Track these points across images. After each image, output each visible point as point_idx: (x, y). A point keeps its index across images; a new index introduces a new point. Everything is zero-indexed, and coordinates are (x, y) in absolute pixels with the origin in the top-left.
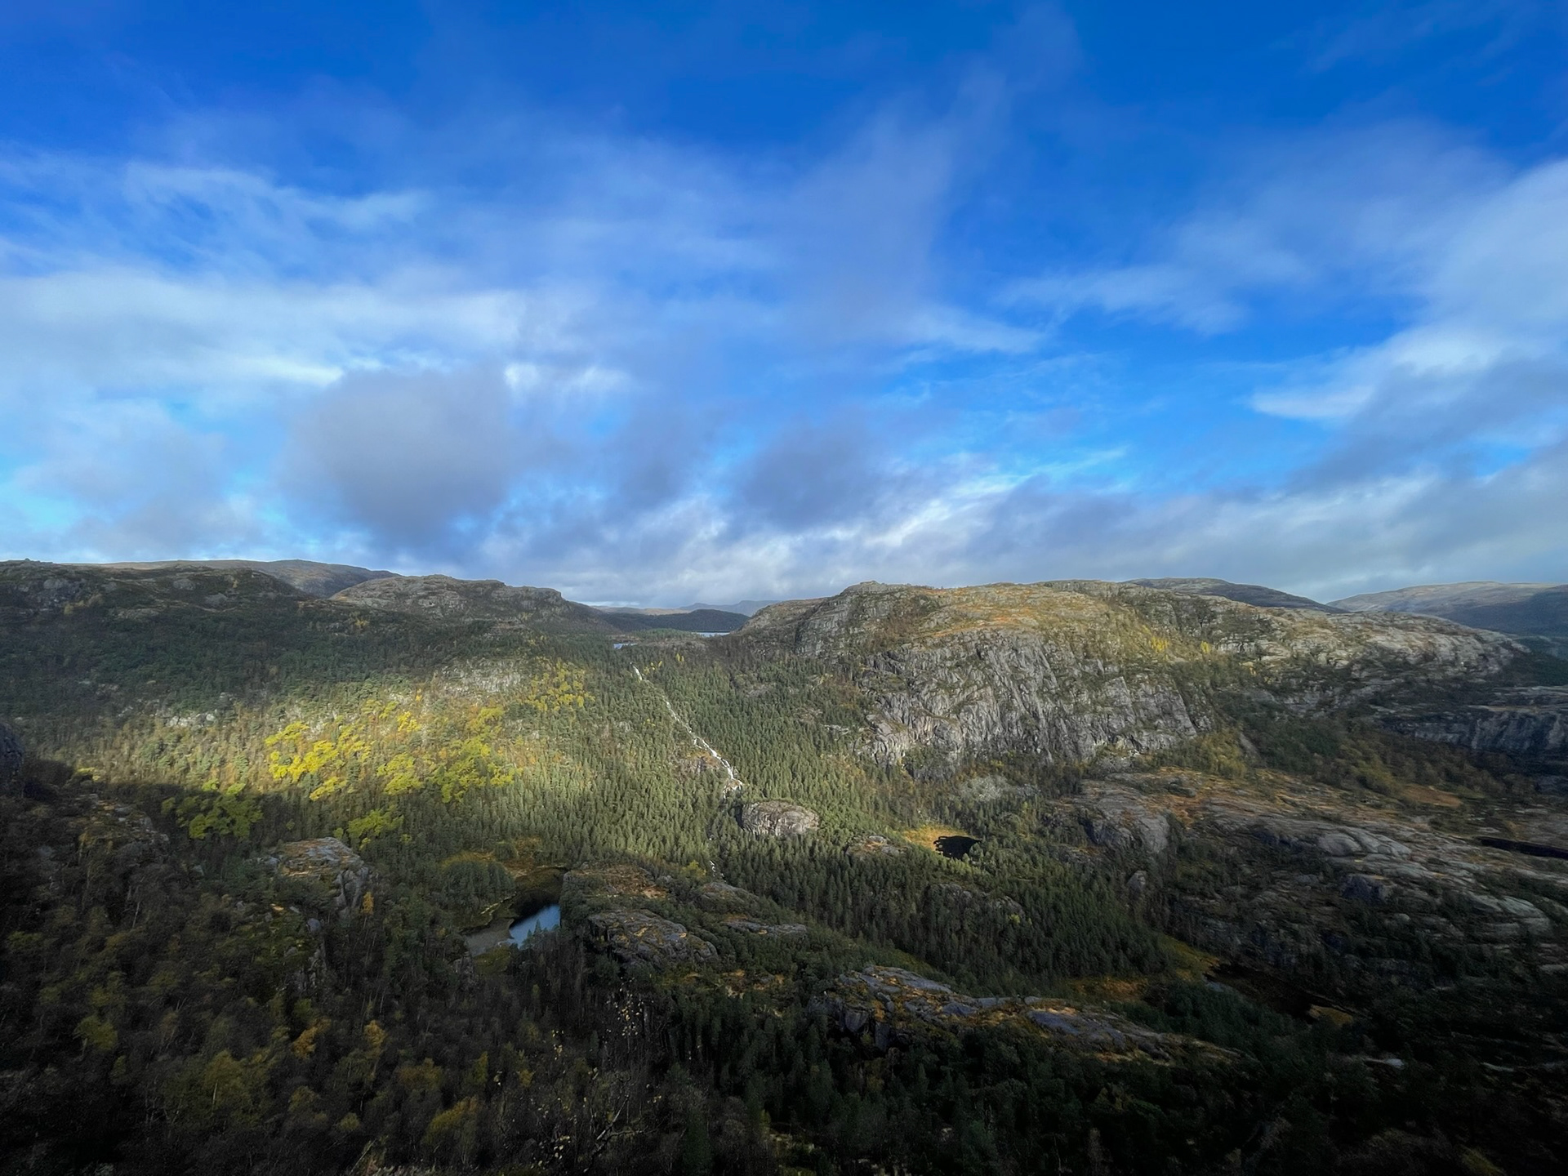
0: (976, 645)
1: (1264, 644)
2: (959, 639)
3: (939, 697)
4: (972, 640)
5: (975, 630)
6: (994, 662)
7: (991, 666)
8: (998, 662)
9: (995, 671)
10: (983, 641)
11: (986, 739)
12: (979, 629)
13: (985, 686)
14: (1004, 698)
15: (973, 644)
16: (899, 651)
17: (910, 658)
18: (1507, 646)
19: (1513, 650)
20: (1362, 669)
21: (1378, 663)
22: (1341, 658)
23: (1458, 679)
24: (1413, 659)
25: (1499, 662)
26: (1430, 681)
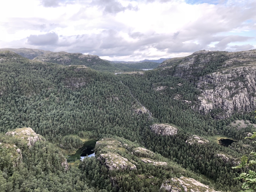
2: (235, 71)
3: (225, 91)
4: (241, 71)
5: (242, 67)
6: (249, 79)
7: (247, 80)
8: (250, 79)
9: (249, 82)
10: (245, 71)
11: (242, 107)
12: (244, 67)
13: (244, 88)
14: (252, 92)
15: (241, 72)
16: (212, 75)
17: (215, 77)
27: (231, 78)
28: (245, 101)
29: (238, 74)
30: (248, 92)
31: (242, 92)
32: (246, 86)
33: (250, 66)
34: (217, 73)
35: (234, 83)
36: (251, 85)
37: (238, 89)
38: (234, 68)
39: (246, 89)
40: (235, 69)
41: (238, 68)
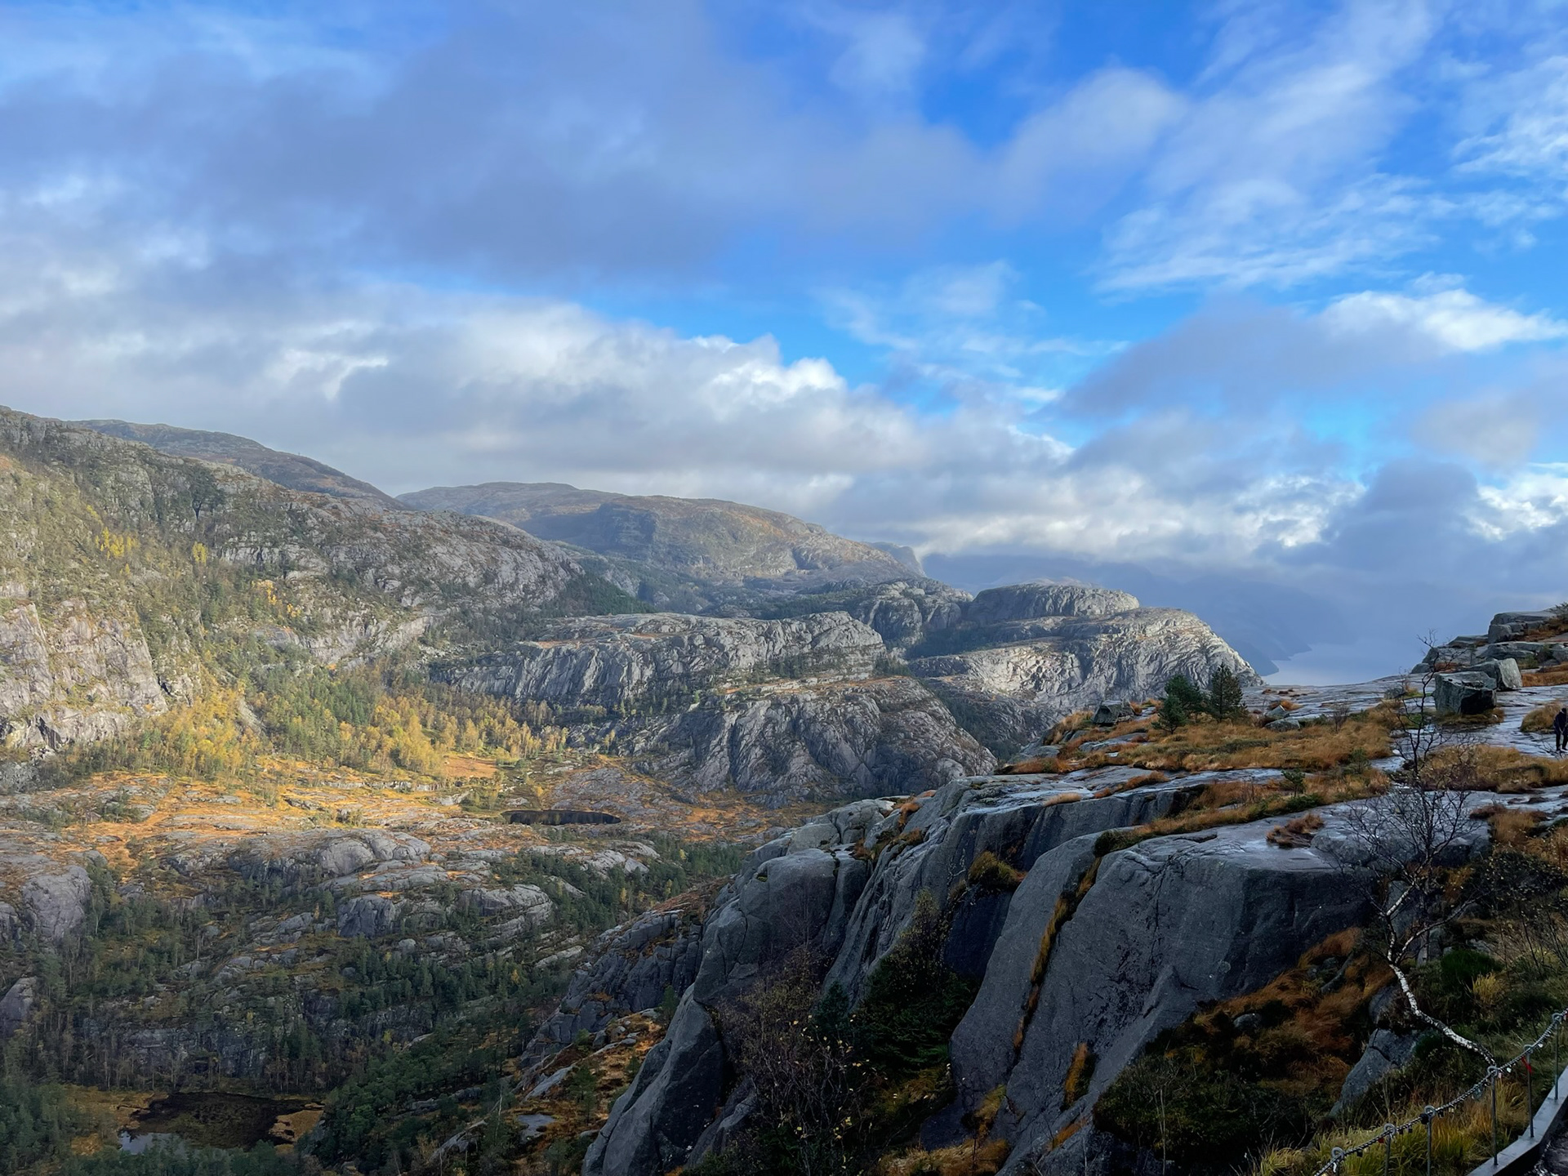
1: (293, 552)
18: (566, 566)
19: (570, 571)
20: (416, 593)
21: (434, 586)
22: (392, 577)
23: (513, 608)
24: (472, 581)
25: (556, 586)
26: (486, 611)
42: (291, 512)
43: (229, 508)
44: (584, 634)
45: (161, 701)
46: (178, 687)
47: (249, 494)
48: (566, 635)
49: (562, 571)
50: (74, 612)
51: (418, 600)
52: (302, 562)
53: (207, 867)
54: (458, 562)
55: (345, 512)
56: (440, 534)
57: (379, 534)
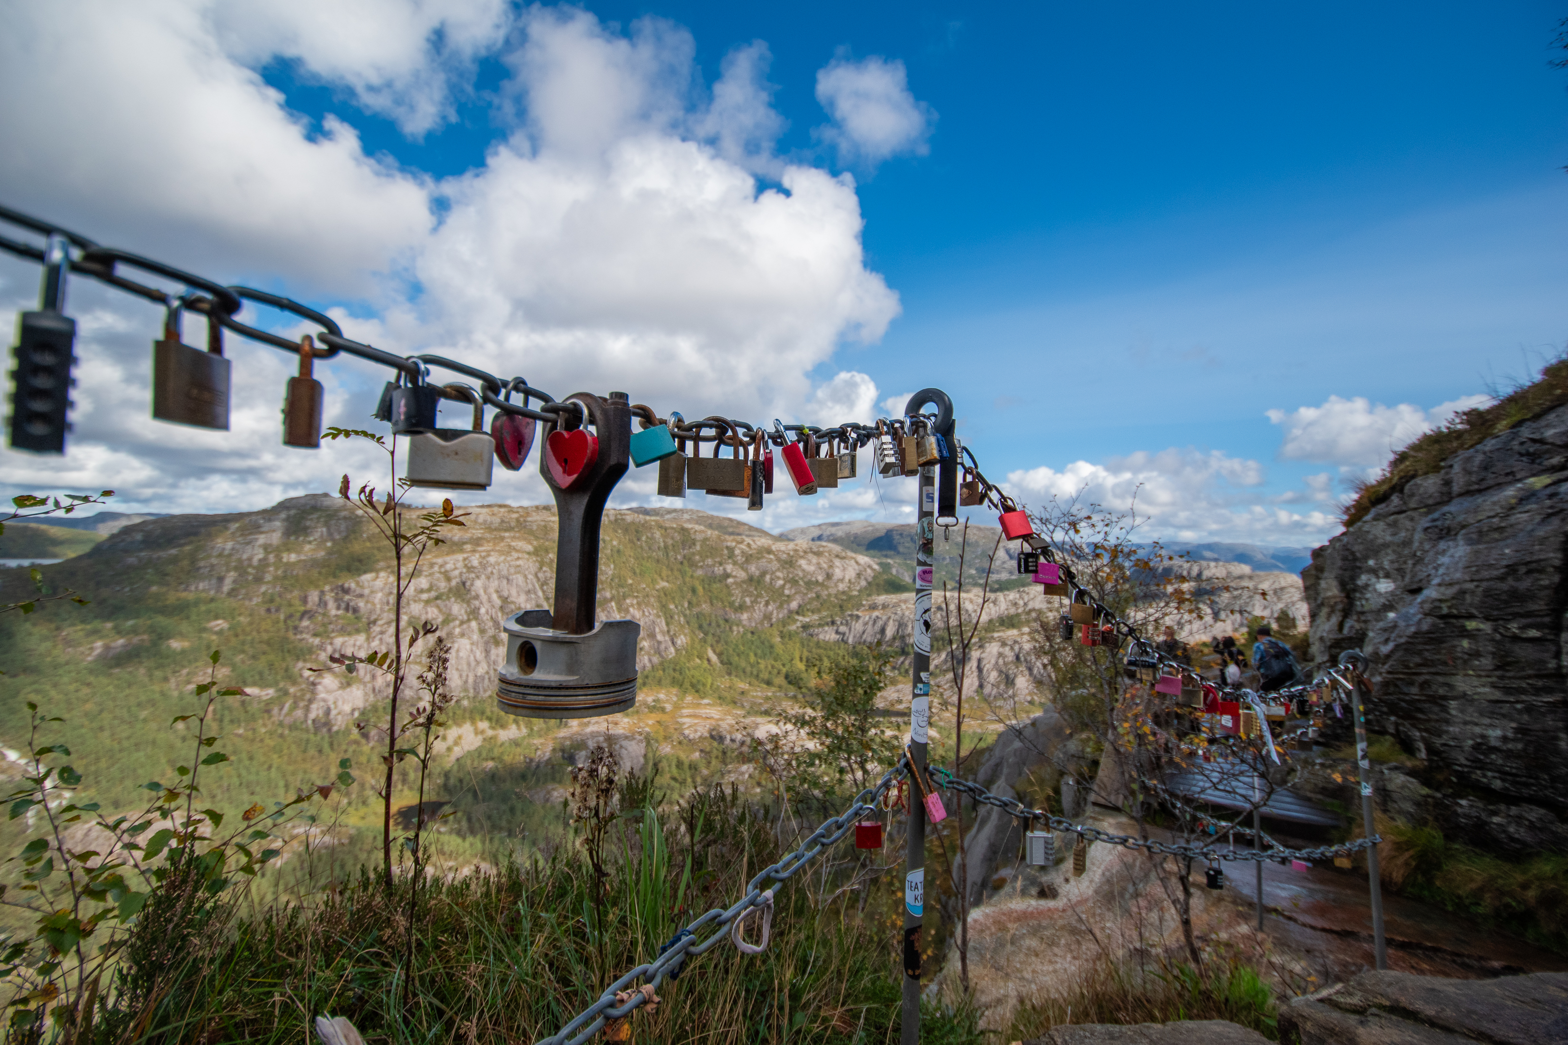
0: (461, 574)
1: (729, 568)
4: (456, 568)
5: (460, 557)
6: (481, 592)
7: (477, 597)
8: (485, 592)
9: (481, 603)
10: (470, 569)
11: (466, 682)
12: (465, 555)
13: (469, 620)
14: (491, 632)
15: (457, 572)
16: (358, 583)
17: (372, 592)
18: (870, 567)
19: (873, 570)
20: (790, 588)
21: (801, 583)
22: (779, 578)
23: (844, 593)
24: (820, 579)
25: (866, 579)
26: (829, 595)
27: (429, 590)
28: (473, 664)
29: (448, 579)
30: (482, 631)
31: (462, 635)
32: (474, 614)
33: (483, 554)
34: (377, 577)
35: (438, 607)
36: (487, 612)
37: (452, 625)
38: (435, 560)
39: (474, 624)
40: (440, 561)
41: (448, 559)
42: (727, 547)
43: (698, 548)
44: (885, 607)
45: (672, 650)
46: (679, 642)
47: (706, 539)
48: (873, 607)
49: (869, 571)
50: (632, 605)
51: (793, 591)
52: (734, 573)
53: (701, 737)
54: (812, 568)
55: (754, 546)
56: (802, 554)
57: (772, 556)
